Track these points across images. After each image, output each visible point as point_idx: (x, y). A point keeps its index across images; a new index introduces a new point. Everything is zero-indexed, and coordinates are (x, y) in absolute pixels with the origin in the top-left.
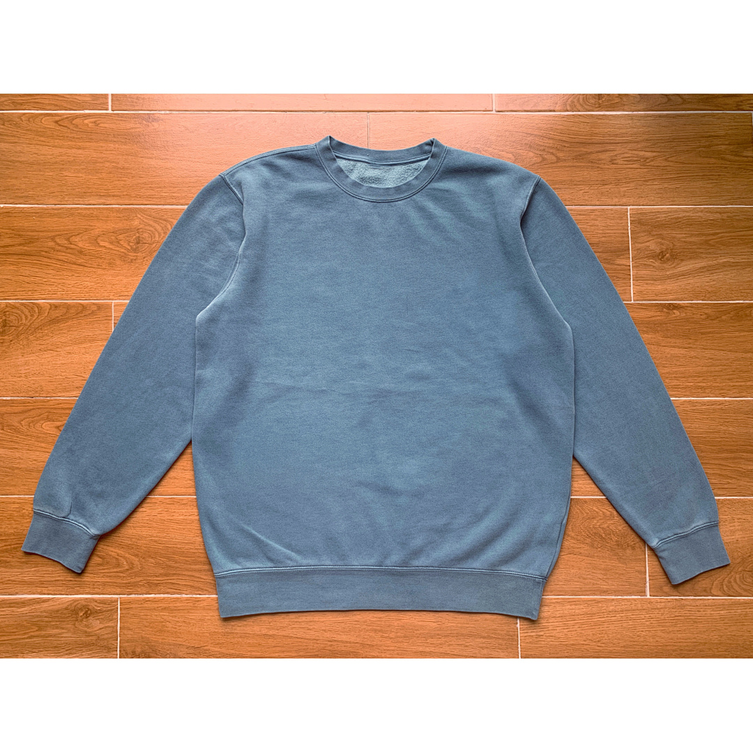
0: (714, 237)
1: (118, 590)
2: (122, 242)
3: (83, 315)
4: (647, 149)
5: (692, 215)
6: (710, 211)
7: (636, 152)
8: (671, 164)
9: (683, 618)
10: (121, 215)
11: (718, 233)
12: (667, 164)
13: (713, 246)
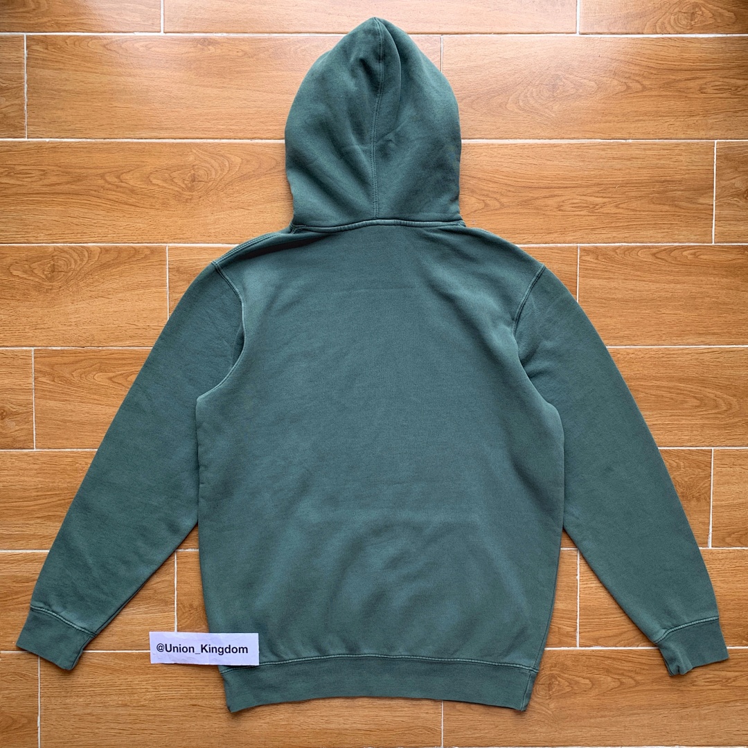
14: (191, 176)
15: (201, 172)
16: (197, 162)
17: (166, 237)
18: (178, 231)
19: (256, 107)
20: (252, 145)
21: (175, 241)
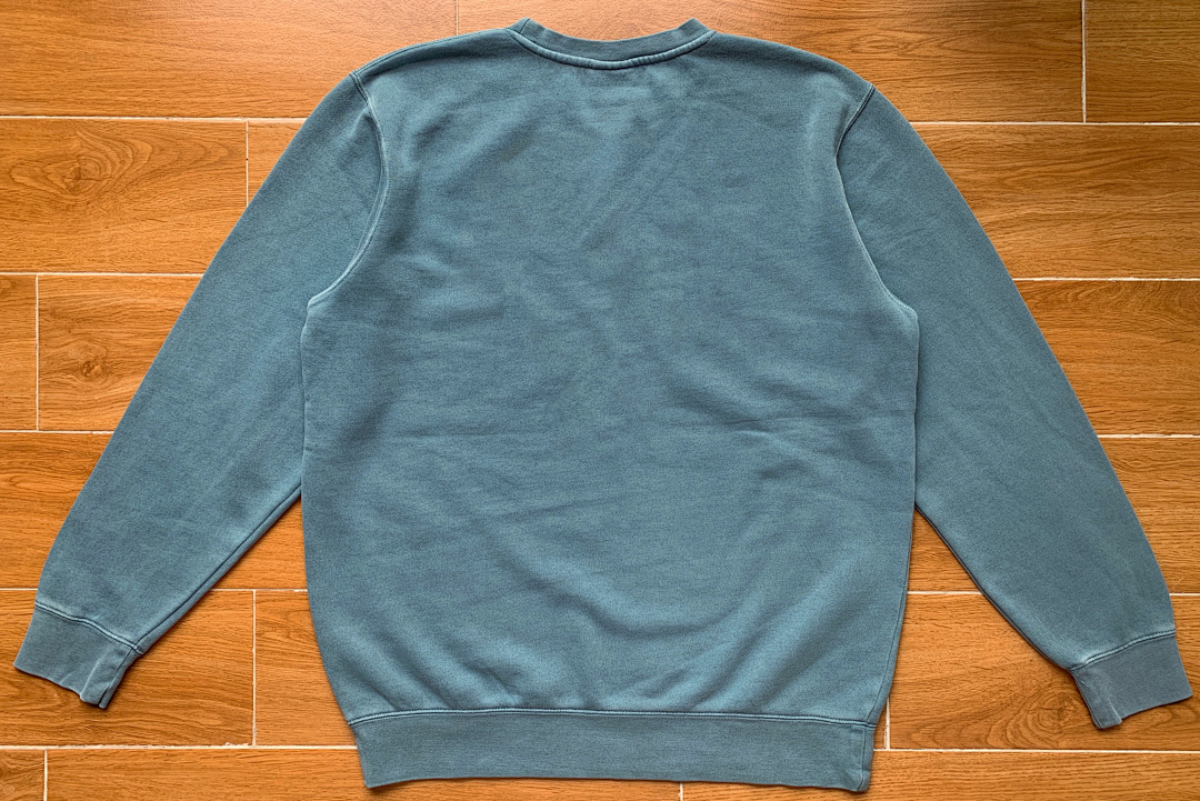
0: (1013, 174)
1: (46, 738)
2: (50, 177)
4: (910, 29)
5: (978, 137)
6: (1009, 131)
7: (892, 34)
8: (948, 53)
9: (941, 782)
10: (50, 133)
11: (1021, 167)
12: (941, 53)
13: (1011, 188)
14: (74, 171)
15: (90, 166)
16: (84, 151)
17: (35, 262)
18: (54, 254)
19: (174, 69)
20: (169, 125)
21: (49, 268)
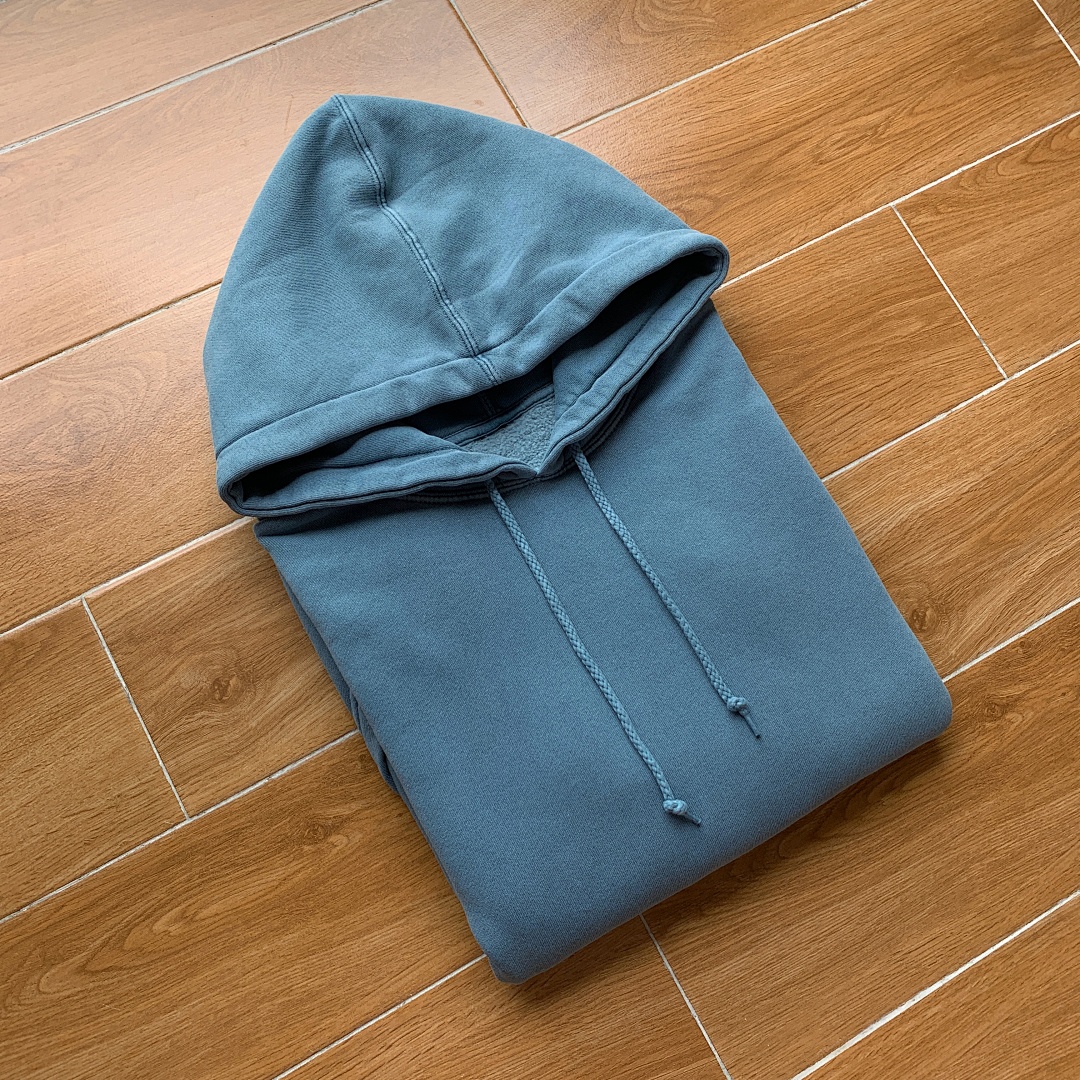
3: (21, 664)
